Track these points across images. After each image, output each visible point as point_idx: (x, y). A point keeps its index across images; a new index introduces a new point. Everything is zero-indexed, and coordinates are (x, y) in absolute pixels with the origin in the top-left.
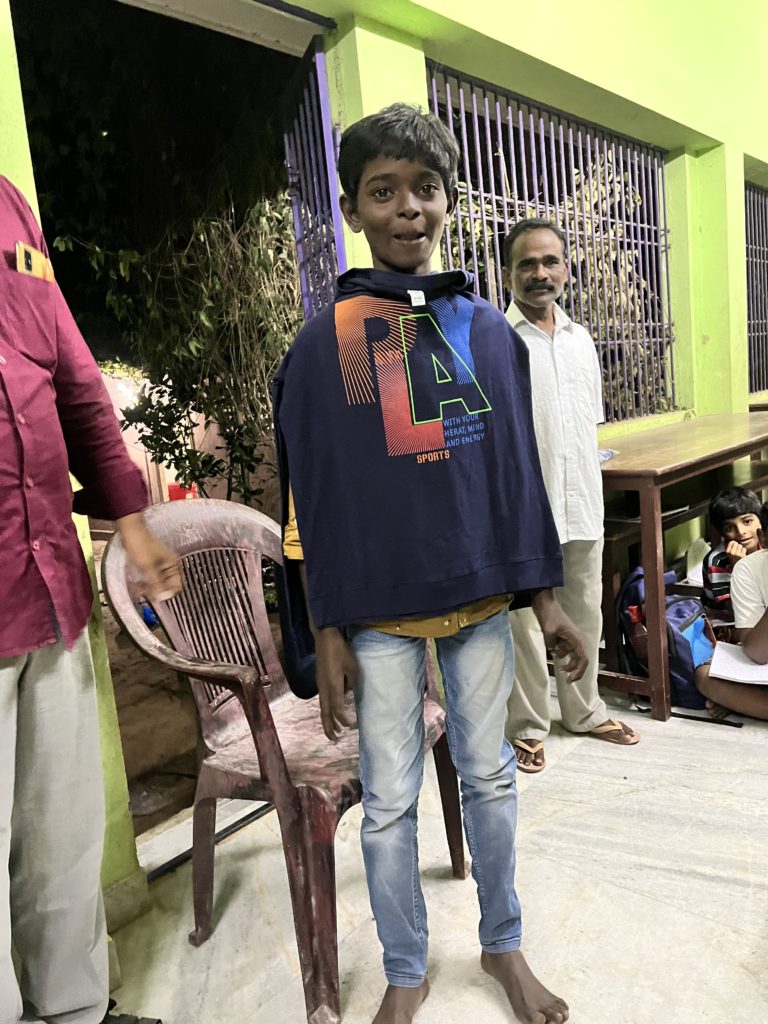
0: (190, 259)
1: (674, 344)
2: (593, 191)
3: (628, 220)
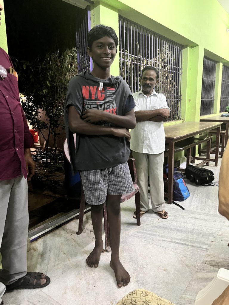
0: (45, 65)
1: (181, 101)
3: (171, 65)
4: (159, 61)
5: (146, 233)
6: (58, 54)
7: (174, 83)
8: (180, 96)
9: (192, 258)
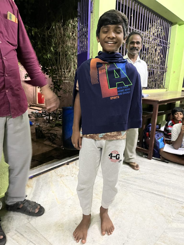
0: (50, 33)
1: (166, 72)
2: (153, 30)
3: (161, 39)
4: (150, 34)
5: (126, 182)
6: (62, 23)
7: (162, 56)
8: (166, 68)
9: (167, 209)
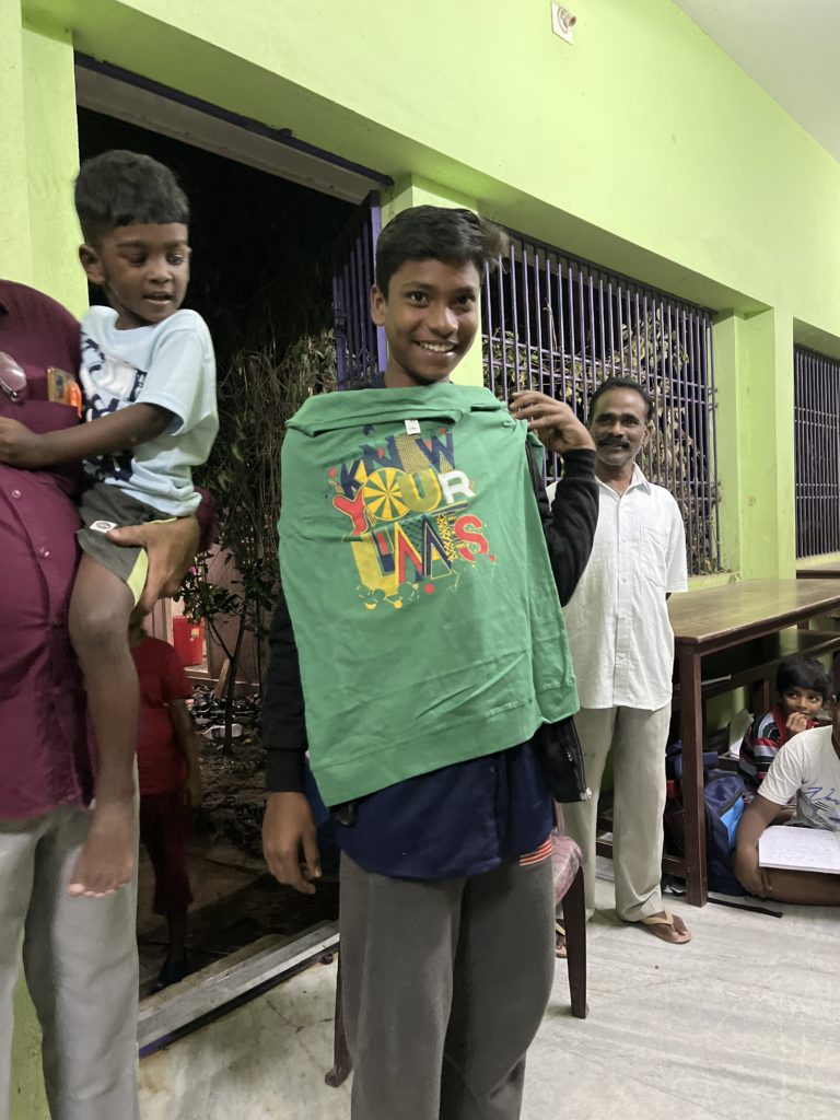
0: (226, 391)
1: (720, 504)
2: (641, 348)
3: (675, 377)
4: (628, 366)
6: (273, 353)
7: (690, 441)
8: (715, 487)
